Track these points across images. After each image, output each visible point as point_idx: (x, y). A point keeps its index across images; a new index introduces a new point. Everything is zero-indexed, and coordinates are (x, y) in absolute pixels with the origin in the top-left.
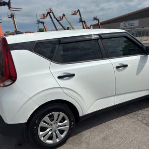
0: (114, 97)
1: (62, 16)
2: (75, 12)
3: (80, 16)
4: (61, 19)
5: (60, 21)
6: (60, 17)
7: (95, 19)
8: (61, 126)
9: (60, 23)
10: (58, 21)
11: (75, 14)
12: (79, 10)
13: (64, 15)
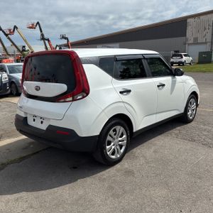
0: (155, 115)
1: (12, 28)
2: (33, 24)
3: (41, 31)
4: (12, 32)
5: (9, 36)
6: (10, 30)
7: (64, 37)
8: (120, 141)
9: (9, 38)
10: (6, 35)
11: (32, 27)
12: (38, 23)
13: (15, 27)
